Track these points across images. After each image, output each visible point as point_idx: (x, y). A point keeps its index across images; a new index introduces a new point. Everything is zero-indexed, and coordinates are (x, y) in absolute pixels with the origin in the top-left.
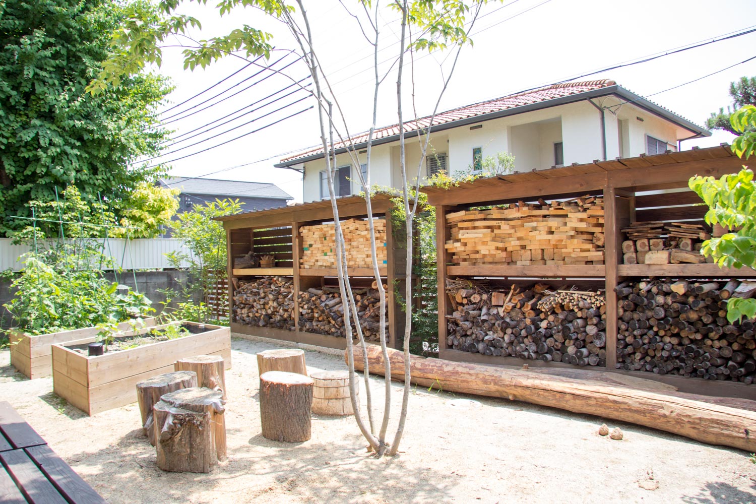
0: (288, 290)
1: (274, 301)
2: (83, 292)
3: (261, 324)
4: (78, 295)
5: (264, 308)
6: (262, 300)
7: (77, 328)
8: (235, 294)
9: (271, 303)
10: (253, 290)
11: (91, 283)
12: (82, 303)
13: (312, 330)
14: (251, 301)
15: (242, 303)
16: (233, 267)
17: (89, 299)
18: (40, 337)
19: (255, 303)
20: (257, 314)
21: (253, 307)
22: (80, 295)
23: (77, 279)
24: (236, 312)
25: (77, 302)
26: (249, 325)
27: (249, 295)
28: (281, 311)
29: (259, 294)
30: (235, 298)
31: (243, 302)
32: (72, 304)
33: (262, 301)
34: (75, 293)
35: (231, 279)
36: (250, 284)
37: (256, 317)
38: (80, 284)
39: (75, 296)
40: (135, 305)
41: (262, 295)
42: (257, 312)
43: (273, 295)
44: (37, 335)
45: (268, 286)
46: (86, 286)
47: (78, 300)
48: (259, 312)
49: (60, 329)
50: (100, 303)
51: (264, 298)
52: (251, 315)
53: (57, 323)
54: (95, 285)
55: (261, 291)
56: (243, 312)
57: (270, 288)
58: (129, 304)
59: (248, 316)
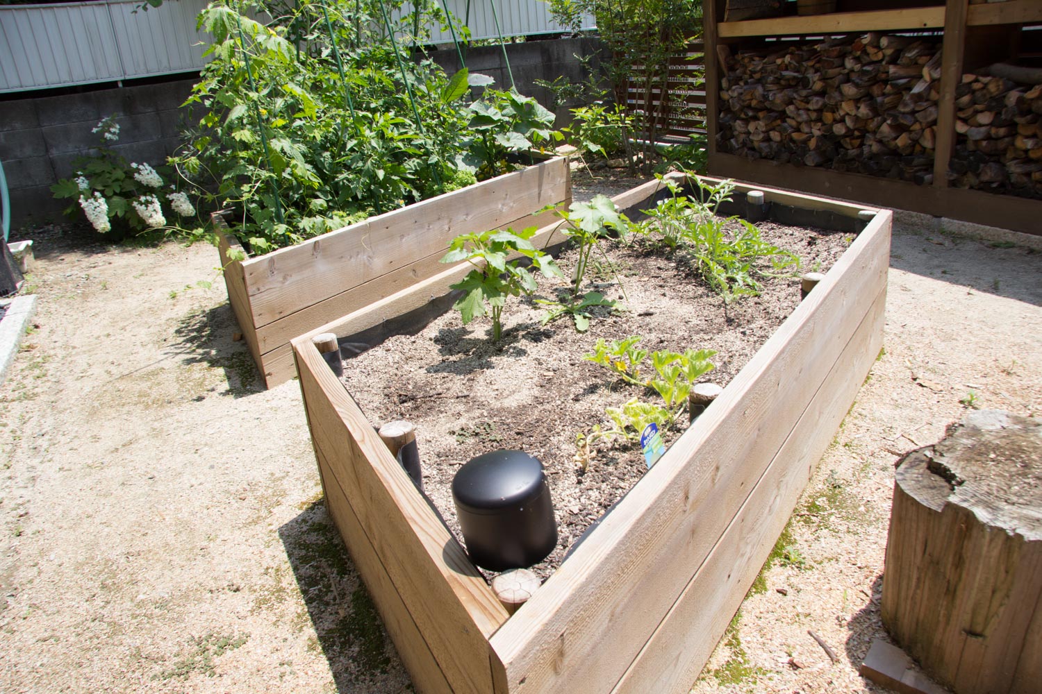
0: (912, 72)
1: (857, 101)
2: (381, 102)
3: (810, 160)
4: (368, 109)
5: (819, 120)
6: (815, 99)
7: (379, 211)
8: (724, 84)
9: (846, 107)
10: (785, 73)
11: (399, 76)
12: (381, 136)
13: (1002, 185)
14: (778, 101)
15: (749, 107)
16: (719, 18)
17: (400, 120)
18: (272, 260)
19: (791, 108)
20: (795, 136)
21: (783, 116)
22: (374, 111)
23: (360, 64)
24: (731, 128)
25: (367, 133)
26: (775, 163)
27: (770, 87)
28: (885, 128)
29: (804, 83)
30: (725, 95)
31: (754, 103)
32: (355, 142)
33: (816, 103)
34: (359, 107)
35: (715, 49)
36: (771, 58)
37: (792, 140)
38: (370, 79)
39: (361, 114)
40: (516, 128)
41: (818, 86)
42: (798, 130)
43: (857, 85)
44: (264, 252)
45: (837, 62)
46: (387, 82)
47: (371, 129)
48: (805, 129)
49: (329, 222)
50: (429, 127)
51: (822, 94)
52: (775, 136)
53: (319, 203)
54: (410, 79)
55: (814, 77)
56: (751, 127)
57: (843, 66)
58: (502, 128)
59: (768, 139)
